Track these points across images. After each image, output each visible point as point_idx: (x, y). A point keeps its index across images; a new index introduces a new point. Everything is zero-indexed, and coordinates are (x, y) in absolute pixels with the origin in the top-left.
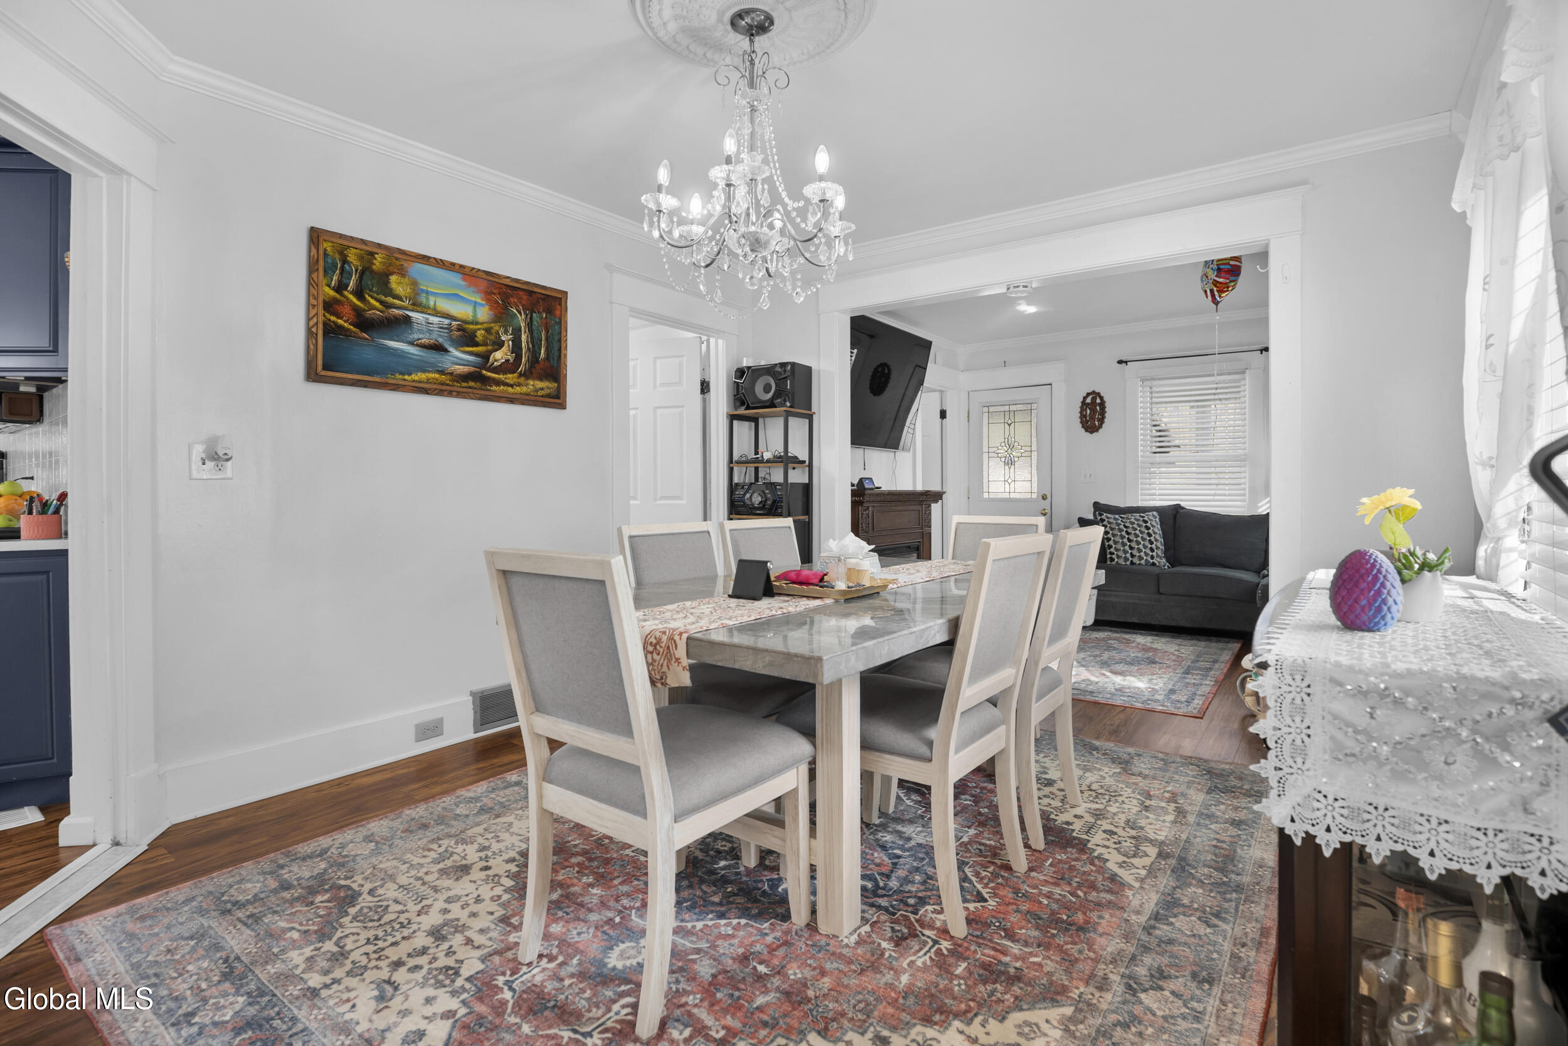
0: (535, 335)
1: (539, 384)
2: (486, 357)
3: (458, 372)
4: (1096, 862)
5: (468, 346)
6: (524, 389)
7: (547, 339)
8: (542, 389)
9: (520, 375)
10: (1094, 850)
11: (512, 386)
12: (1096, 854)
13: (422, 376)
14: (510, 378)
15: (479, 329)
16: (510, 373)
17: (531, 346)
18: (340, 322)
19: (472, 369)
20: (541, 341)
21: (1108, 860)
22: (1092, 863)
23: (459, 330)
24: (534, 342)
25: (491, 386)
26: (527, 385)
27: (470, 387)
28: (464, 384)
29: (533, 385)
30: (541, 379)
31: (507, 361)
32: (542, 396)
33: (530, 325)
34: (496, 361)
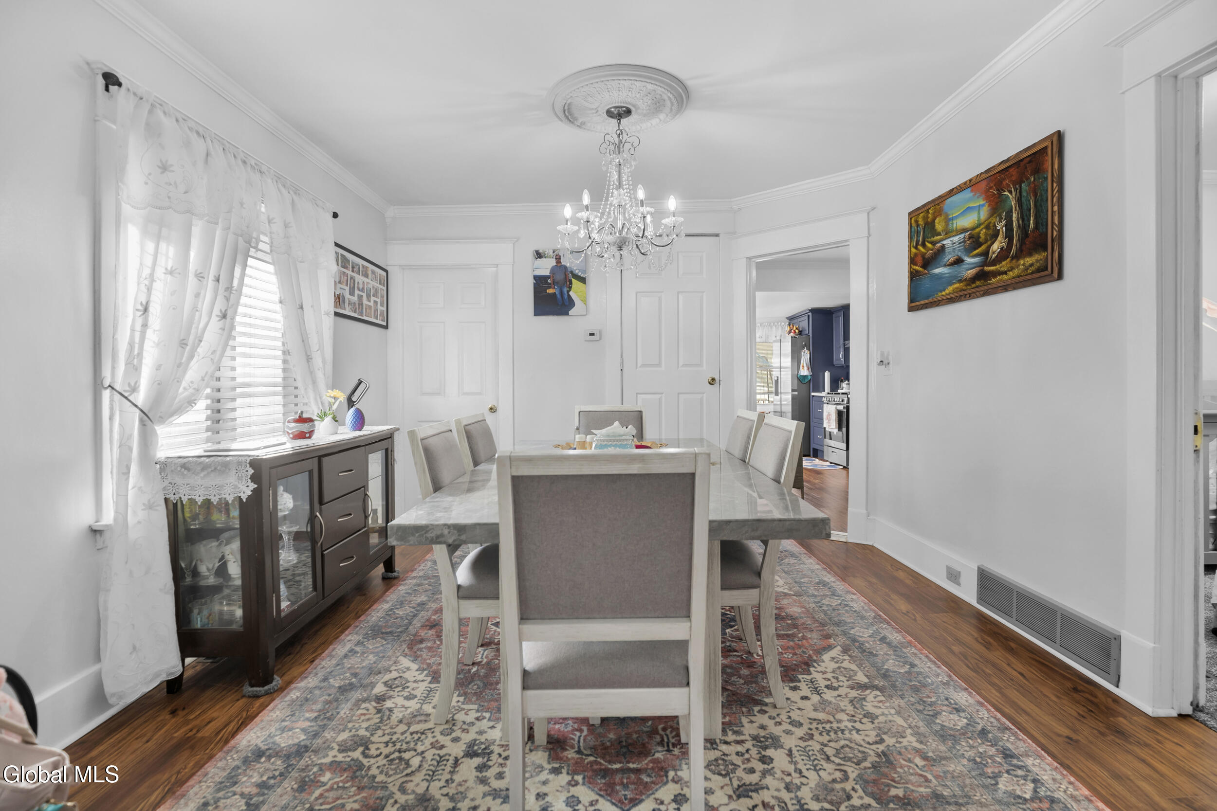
0: (1025, 207)
1: (1029, 260)
2: (986, 254)
3: (970, 276)
4: (425, 666)
5: (975, 249)
6: (1016, 272)
7: (1035, 205)
8: (1032, 265)
9: (1013, 258)
10: (426, 676)
11: (1005, 273)
12: (425, 672)
13: (950, 289)
14: (1004, 265)
15: (981, 230)
16: (1004, 260)
17: (1021, 222)
18: (917, 268)
19: (978, 269)
20: (1030, 210)
21: (417, 670)
22: (429, 665)
23: (970, 238)
24: (1024, 218)
25: (990, 280)
26: (1018, 266)
27: (977, 287)
28: (973, 285)
29: (1023, 265)
30: (1030, 255)
31: (1002, 249)
32: (1032, 273)
33: (1019, 201)
34: (994, 253)
